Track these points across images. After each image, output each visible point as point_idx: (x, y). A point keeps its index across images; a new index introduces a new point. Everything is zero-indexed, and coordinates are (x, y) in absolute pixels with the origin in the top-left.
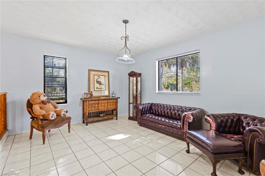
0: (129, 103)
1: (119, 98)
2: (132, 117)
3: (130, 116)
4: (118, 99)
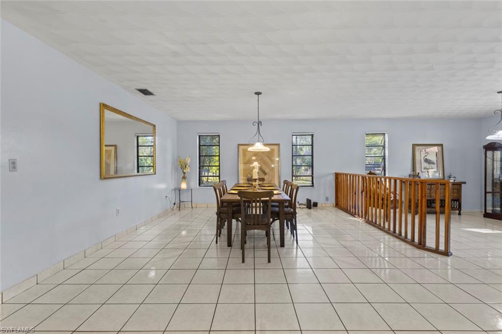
0: (486, 193)
1: (465, 183)
2: (490, 213)
3: (487, 212)
4: (463, 185)
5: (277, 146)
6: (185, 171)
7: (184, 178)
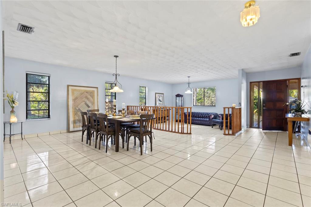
5: (97, 89)
6: (14, 105)
7: (12, 112)
